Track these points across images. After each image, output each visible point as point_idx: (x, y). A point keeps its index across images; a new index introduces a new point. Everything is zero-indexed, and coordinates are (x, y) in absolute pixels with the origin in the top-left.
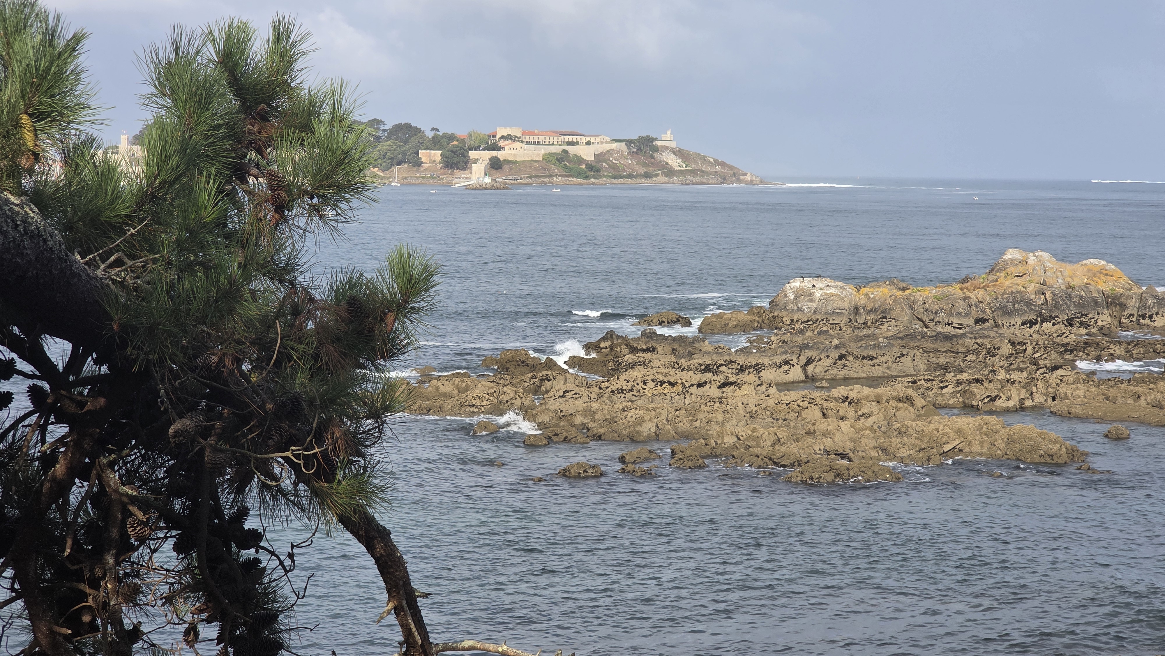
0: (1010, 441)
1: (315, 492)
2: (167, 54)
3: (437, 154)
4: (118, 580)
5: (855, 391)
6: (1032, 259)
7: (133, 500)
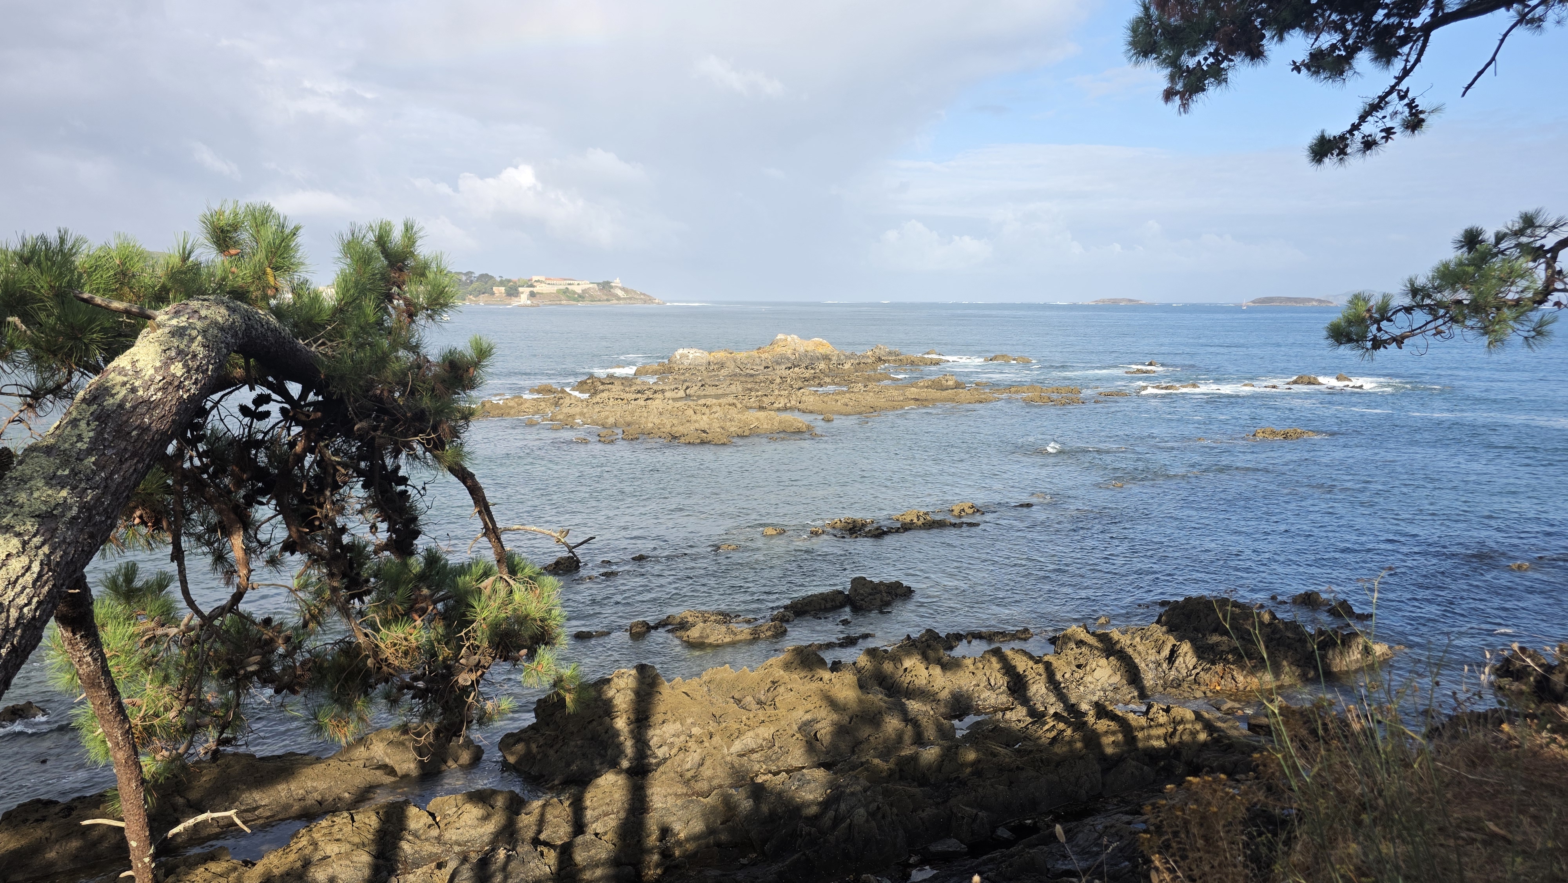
0: (780, 422)
1: (435, 456)
2: (347, 236)
3: (502, 289)
4: (333, 503)
5: (709, 401)
6: (789, 339)
7: (339, 463)
